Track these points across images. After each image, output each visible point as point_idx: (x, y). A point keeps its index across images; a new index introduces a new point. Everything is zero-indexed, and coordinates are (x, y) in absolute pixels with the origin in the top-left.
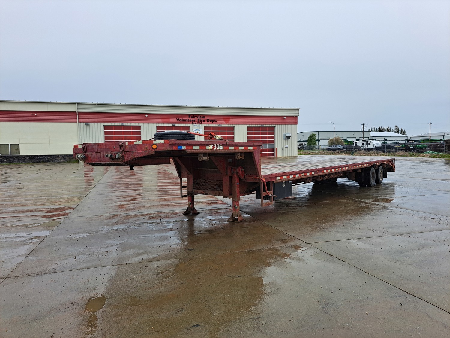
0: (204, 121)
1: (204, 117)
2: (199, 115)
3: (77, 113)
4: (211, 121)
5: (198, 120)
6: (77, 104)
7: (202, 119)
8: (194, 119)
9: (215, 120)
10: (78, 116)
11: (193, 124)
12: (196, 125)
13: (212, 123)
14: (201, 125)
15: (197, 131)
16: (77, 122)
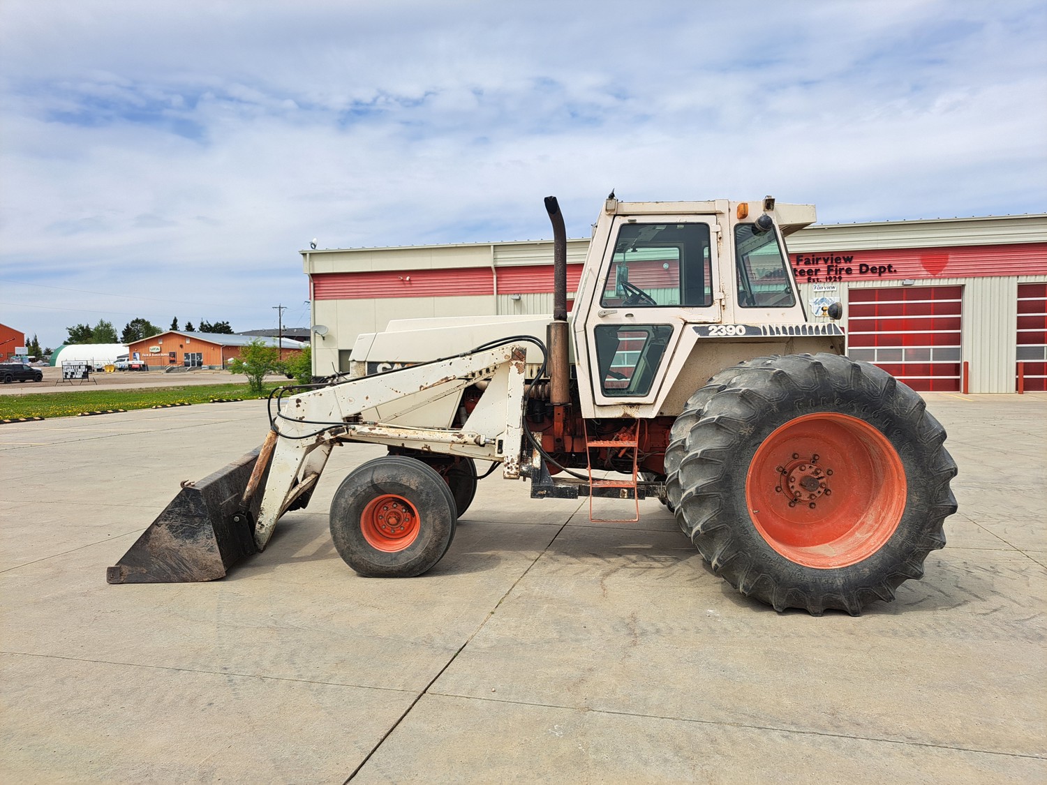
0: (849, 271)
1: (849, 260)
2: (832, 253)
3: (494, 270)
4: (873, 270)
5: (829, 270)
6: (494, 246)
7: (843, 265)
8: (813, 267)
9: (890, 266)
10: (497, 278)
11: (810, 284)
12: (822, 285)
13: (880, 275)
14: (834, 283)
15: (822, 306)
16: (493, 294)
